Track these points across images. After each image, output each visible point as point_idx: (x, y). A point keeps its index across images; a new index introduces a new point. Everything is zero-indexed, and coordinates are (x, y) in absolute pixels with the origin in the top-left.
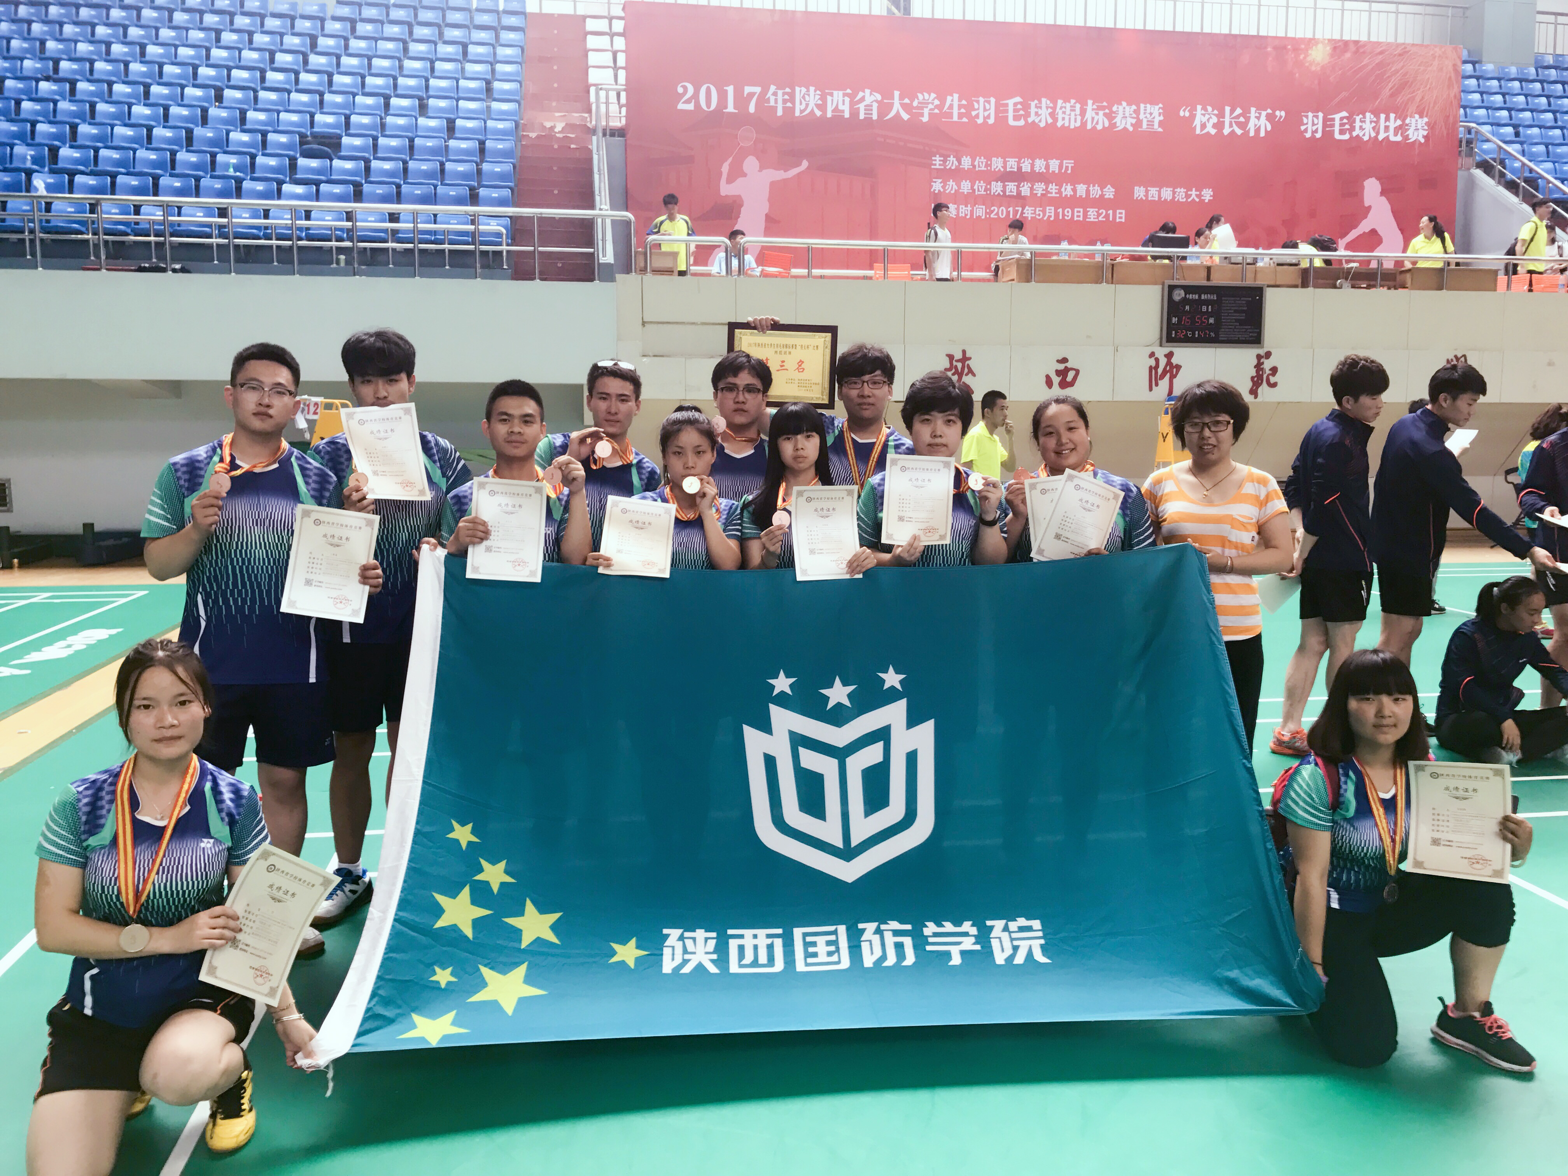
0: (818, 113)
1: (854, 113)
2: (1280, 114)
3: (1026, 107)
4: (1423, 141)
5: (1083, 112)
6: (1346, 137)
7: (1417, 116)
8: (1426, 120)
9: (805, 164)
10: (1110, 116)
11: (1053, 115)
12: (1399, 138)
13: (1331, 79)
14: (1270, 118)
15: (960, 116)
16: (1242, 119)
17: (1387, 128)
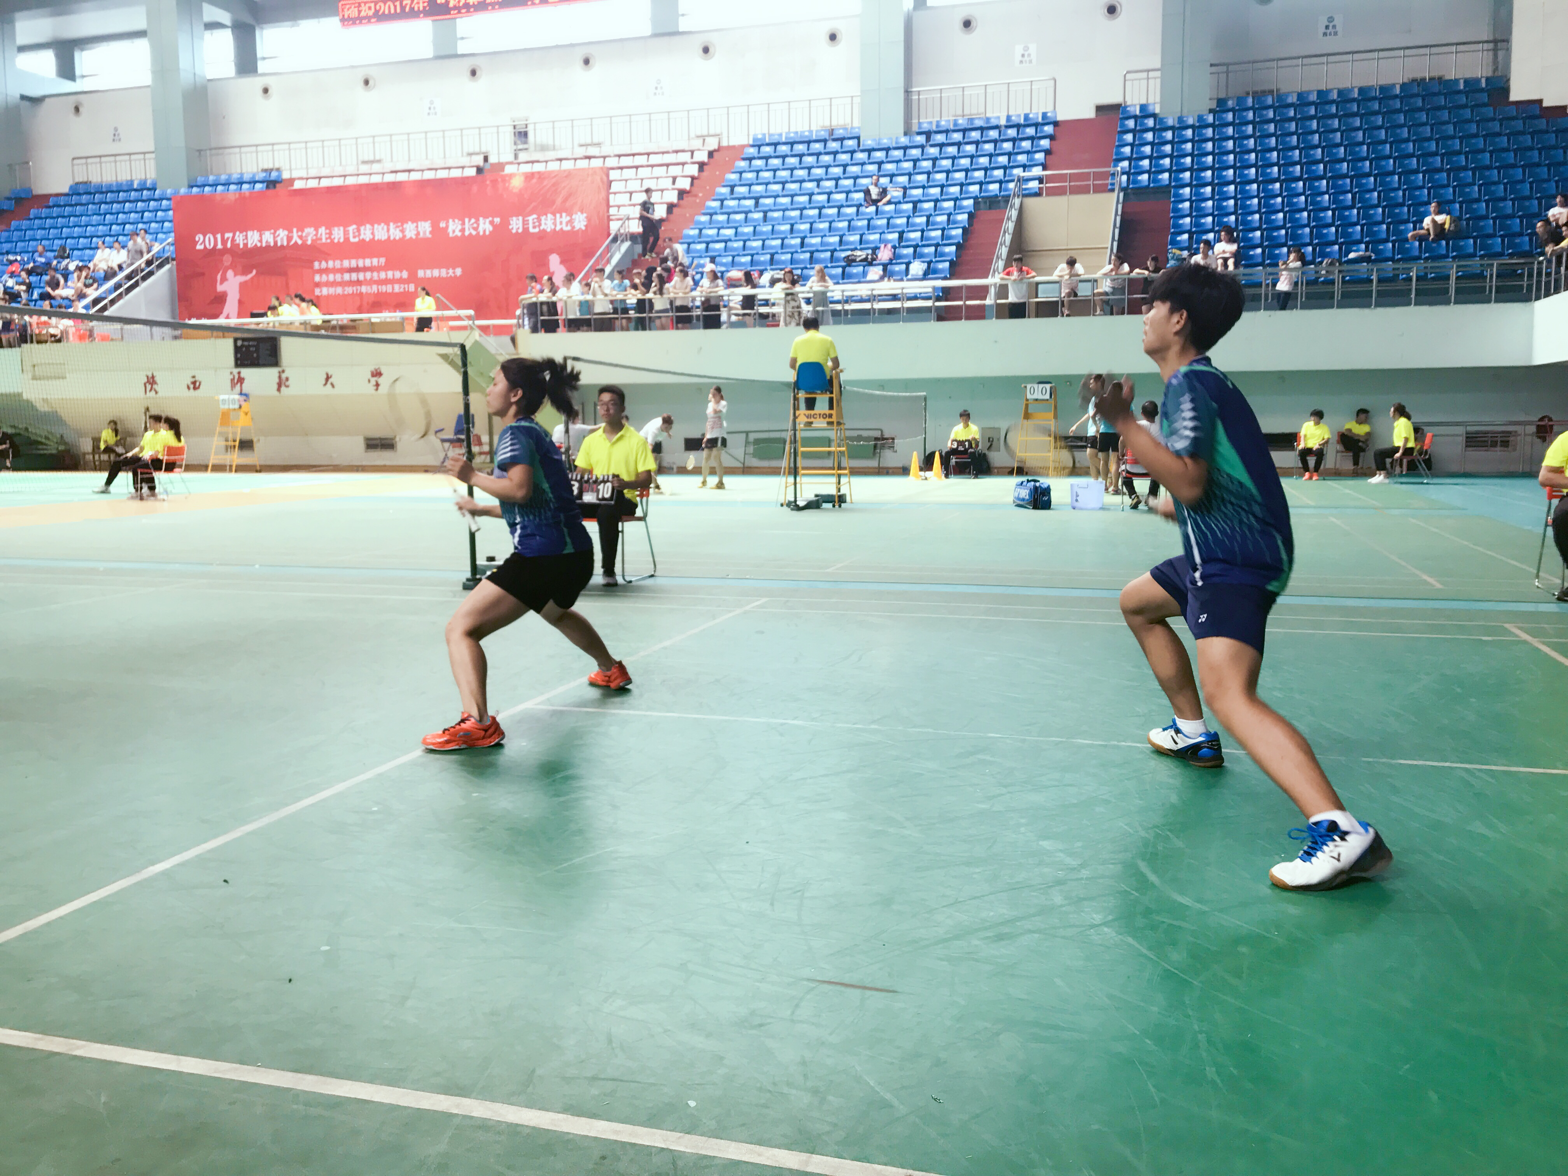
0: (259, 245)
1: (276, 243)
2: (497, 220)
3: (359, 230)
4: (584, 228)
5: (388, 230)
6: (537, 230)
7: (579, 213)
8: (585, 215)
9: (254, 272)
10: (403, 231)
11: (373, 234)
12: (569, 228)
13: (526, 196)
14: (492, 223)
15: (327, 239)
16: (475, 225)
17: (561, 223)
